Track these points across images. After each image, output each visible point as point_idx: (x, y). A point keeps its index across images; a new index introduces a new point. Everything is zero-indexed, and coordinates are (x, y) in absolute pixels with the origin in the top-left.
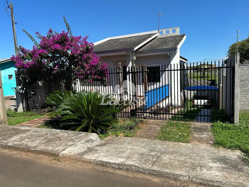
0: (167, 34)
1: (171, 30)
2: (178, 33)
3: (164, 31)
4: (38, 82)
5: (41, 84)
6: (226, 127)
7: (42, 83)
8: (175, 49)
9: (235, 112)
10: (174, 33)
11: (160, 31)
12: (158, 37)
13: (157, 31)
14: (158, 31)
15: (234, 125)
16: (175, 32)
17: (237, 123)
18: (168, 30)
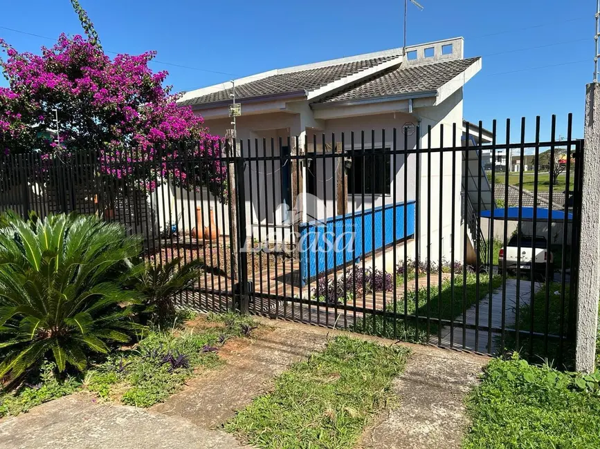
0: (427, 59)
1: (438, 47)
2: (460, 56)
3: (420, 50)
4: (29, 184)
5: (40, 191)
6: (537, 388)
7: (43, 188)
8: (432, 95)
9: (580, 327)
10: (446, 56)
11: (408, 50)
12: (402, 67)
13: (399, 51)
14: (403, 49)
15: (574, 376)
16: (451, 52)
17: (585, 371)
18: (431, 46)
